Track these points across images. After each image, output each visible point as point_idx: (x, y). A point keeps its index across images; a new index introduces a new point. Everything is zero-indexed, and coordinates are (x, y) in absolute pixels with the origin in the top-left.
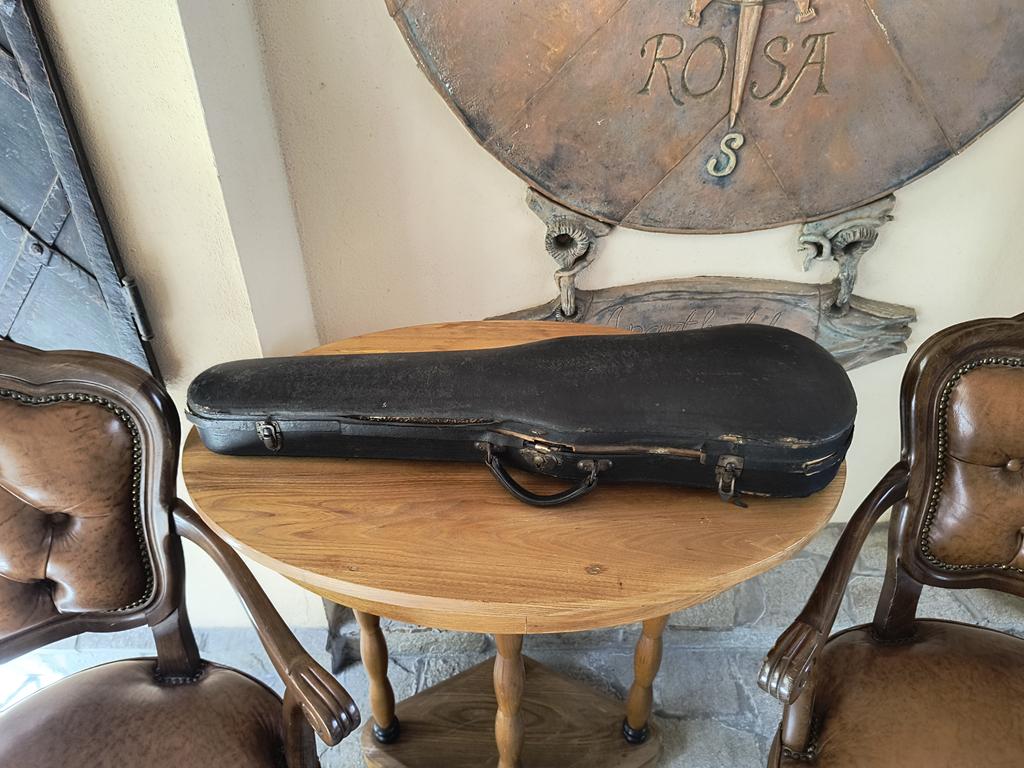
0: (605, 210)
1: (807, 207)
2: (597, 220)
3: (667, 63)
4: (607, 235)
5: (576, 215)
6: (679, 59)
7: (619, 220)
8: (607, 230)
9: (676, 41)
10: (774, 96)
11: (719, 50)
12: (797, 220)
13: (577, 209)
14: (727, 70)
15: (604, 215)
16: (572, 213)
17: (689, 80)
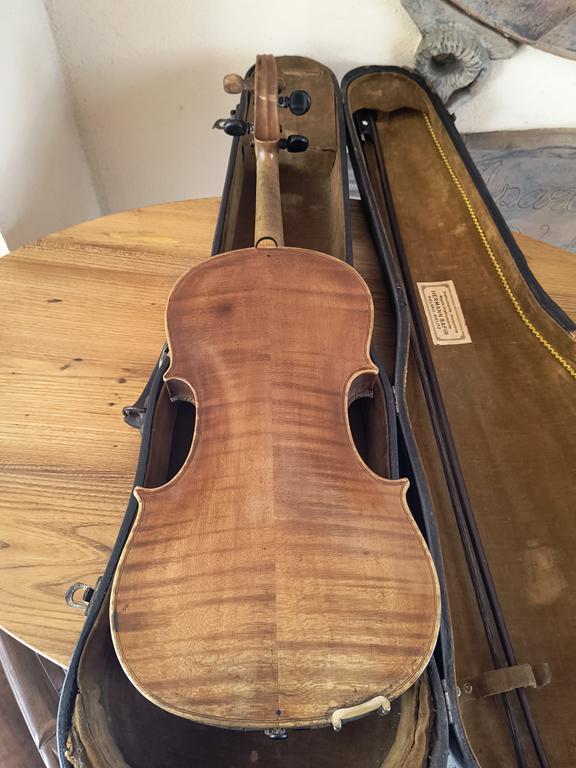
0: (520, 20)
2: (502, 34)
4: (509, 57)
5: (472, 22)
7: (535, 38)
8: (512, 51)
13: (475, 13)
15: (516, 27)
16: (466, 19)
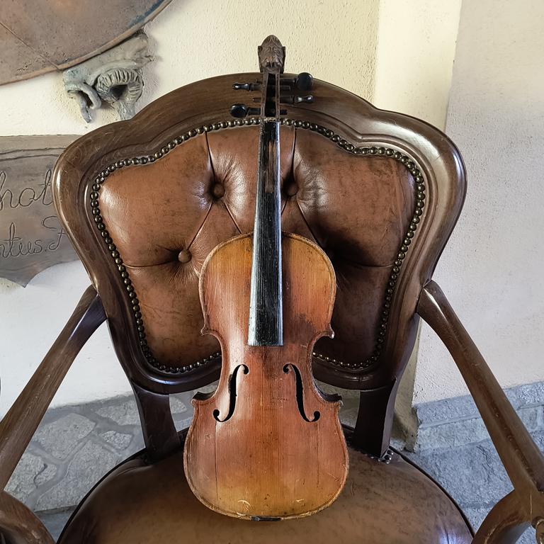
1: (51, 53)
12: (48, 69)
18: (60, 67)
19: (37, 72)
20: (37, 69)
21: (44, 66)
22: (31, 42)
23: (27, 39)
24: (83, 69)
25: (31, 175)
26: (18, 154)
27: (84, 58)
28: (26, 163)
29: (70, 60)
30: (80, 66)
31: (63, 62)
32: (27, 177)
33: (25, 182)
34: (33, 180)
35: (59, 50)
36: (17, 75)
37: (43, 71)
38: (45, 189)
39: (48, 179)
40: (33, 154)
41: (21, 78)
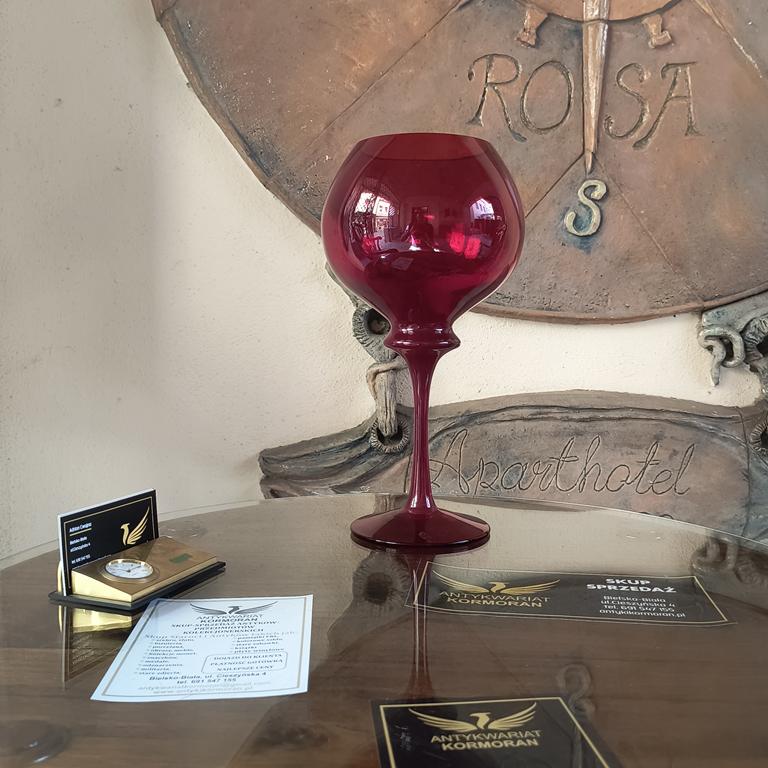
1: (700, 285)
3: (501, 89)
6: (514, 85)
9: (510, 63)
10: (636, 136)
11: (562, 77)
12: (692, 304)
14: (575, 101)
17: (530, 110)
18: (707, 304)
19: (677, 308)
20: (679, 303)
21: (687, 301)
22: (682, 268)
23: (678, 264)
24: (731, 311)
25: (631, 446)
26: (624, 414)
27: (737, 296)
28: (630, 428)
29: (720, 297)
30: (729, 307)
31: (712, 299)
32: (625, 449)
33: (622, 455)
34: (632, 453)
35: (713, 282)
36: (653, 308)
37: (685, 306)
38: (644, 469)
39: (651, 454)
40: (643, 415)
41: (657, 312)
